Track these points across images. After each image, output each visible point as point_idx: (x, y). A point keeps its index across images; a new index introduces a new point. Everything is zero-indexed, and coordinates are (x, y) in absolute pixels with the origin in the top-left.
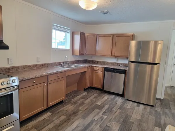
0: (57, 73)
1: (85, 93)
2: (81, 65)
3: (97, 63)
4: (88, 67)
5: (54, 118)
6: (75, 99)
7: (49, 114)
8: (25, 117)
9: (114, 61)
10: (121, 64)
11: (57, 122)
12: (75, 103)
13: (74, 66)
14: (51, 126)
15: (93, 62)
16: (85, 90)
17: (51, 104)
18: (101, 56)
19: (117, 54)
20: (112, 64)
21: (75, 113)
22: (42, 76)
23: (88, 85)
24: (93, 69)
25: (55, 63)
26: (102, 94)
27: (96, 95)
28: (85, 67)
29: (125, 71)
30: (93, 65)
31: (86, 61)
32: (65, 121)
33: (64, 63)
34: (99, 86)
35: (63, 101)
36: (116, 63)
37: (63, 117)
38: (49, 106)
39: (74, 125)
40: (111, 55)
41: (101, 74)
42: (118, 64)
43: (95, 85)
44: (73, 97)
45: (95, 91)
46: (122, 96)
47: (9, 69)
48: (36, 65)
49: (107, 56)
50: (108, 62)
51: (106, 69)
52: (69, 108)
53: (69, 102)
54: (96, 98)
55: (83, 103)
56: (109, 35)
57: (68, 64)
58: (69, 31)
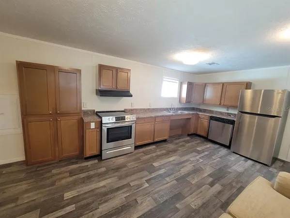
0: (163, 116)
1: (188, 138)
2: (186, 112)
3: (205, 111)
4: (193, 114)
5: (157, 150)
6: (178, 141)
7: (154, 147)
8: (138, 144)
9: (224, 110)
10: (232, 114)
11: (159, 153)
12: (177, 144)
13: (179, 112)
14: (154, 155)
15: (200, 110)
16: (189, 135)
17: (156, 140)
18: (208, 105)
19: (227, 103)
20: (221, 113)
21: (174, 151)
22: (151, 117)
23: (192, 131)
24: (198, 117)
25: (163, 108)
26: (205, 142)
27: (199, 141)
28: (189, 114)
29: (234, 121)
30: (198, 113)
31: (193, 109)
32: (165, 155)
33: (170, 109)
34: (203, 134)
35: (166, 140)
36: (226, 113)
37: (164, 152)
38: (155, 141)
39: (171, 159)
40: (220, 104)
41: (206, 122)
42: (228, 113)
43: (199, 133)
44: (176, 139)
45: (199, 138)
46: (229, 147)
47: (132, 110)
48: (149, 109)
49: (215, 105)
50: (217, 111)
51: (212, 118)
52: (171, 146)
53: (171, 142)
54: (197, 144)
55: (183, 146)
56: (219, 84)
57: (175, 110)
58: (178, 82)
